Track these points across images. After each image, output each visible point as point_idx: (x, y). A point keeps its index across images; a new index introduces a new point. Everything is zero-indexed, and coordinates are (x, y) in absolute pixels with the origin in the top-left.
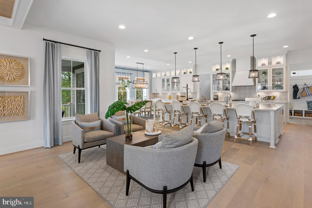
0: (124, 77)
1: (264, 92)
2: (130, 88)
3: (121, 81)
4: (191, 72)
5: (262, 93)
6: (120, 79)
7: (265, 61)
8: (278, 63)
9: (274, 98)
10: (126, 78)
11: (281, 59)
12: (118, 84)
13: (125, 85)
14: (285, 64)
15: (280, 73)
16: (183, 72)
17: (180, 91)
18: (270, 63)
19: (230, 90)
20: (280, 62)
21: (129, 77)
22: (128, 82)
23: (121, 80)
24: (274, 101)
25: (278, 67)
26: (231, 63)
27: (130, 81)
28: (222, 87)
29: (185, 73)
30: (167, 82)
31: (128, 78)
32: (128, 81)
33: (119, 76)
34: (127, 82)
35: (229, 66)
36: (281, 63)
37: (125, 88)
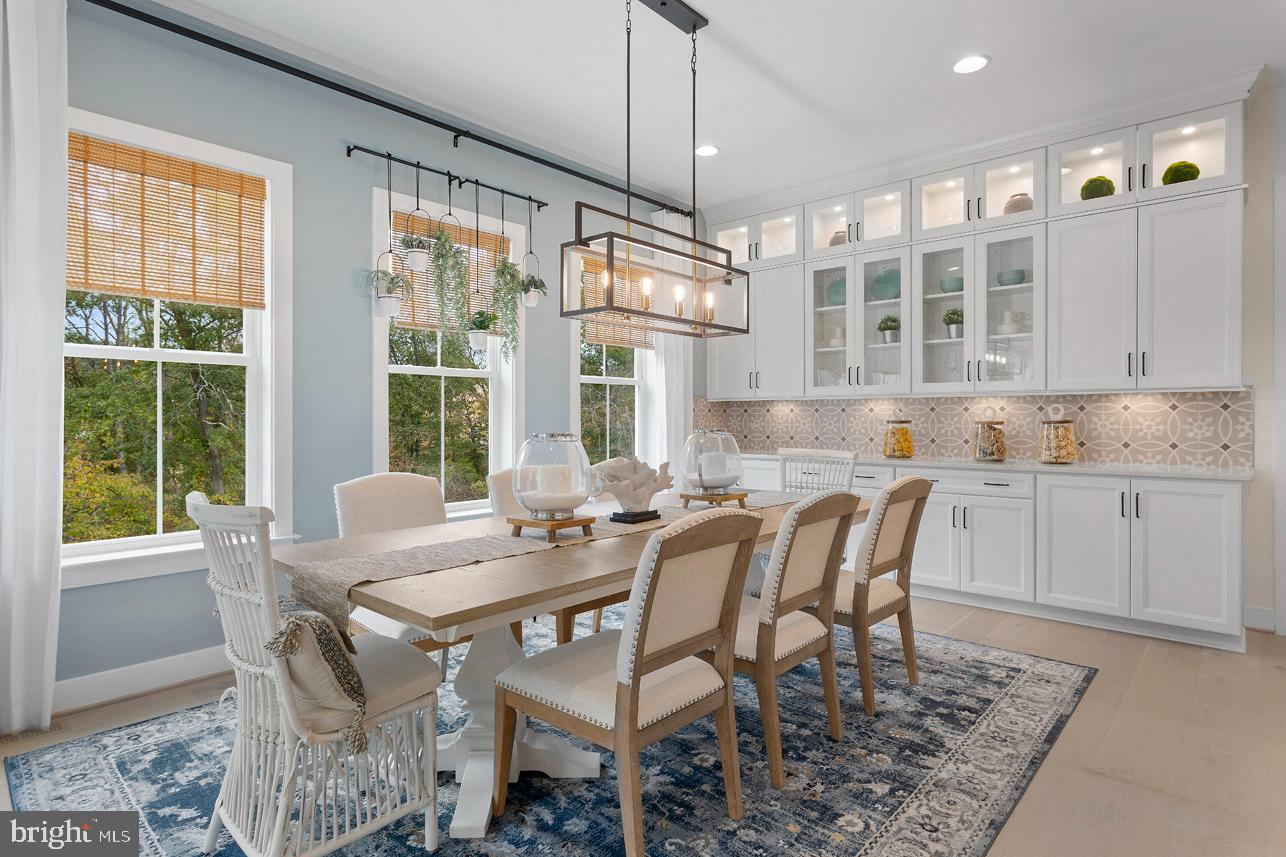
0: (463, 218)
2: (522, 342)
3: (421, 261)
6: (415, 235)
10: (477, 238)
12: (393, 283)
13: (474, 310)
16: (1072, 185)
21: (516, 233)
22: (501, 273)
23: (421, 245)
27: (523, 273)
29: (1098, 190)
30: (869, 300)
31: (501, 244)
32: (505, 270)
33: (404, 203)
34: (491, 279)
37: (475, 338)
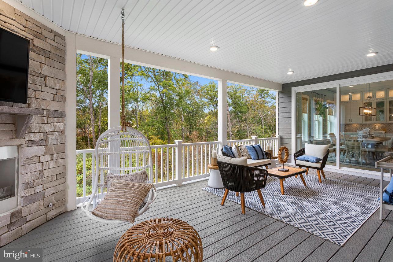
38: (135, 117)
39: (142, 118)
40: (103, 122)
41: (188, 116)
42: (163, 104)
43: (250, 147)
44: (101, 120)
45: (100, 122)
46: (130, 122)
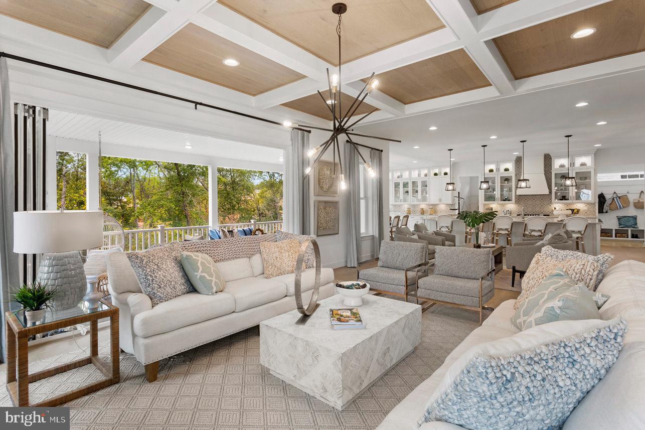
1: (563, 203)
4: (446, 174)
5: (559, 204)
7: (565, 161)
8: (583, 165)
9: (578, 211)
11: (588, 160)
14: (593, 166)
15: (586, 178)
16: (432, 173)
17: (428, 201)
18: (572, 164)
19: (511, 200)
20: (586, 163)
24: (578, 216)
25: (583, 170)
26: (514, 162)
28: (499, 196)
29: (436, 174)
30: (403, 188)
35: (510, 166)
36: (588, 165)
38: (132, 191)
39: (144, 193)
40: (70, 201)
41: (226, 190)
42: (178, 173)
43: (241, 231)
44: (66, 197)
45: (63, 200)
46: (123, 198)
